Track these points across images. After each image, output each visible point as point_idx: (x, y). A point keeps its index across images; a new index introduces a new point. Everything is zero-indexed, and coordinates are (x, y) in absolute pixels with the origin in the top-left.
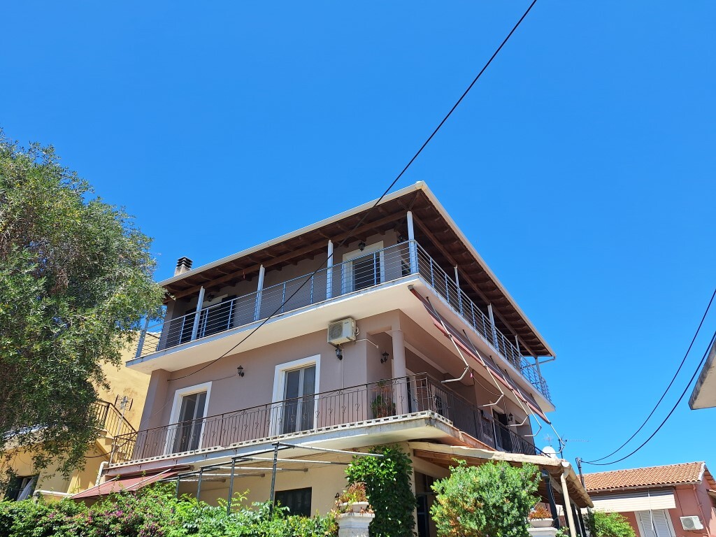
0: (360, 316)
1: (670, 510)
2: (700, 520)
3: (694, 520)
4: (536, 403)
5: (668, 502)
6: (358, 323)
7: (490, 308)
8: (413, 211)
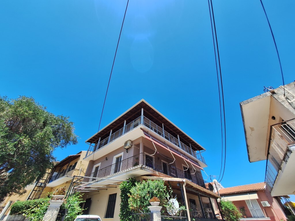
0: (133, 140)
1: (257, 199)
2: (269, 203)
3: (266, 203)
4: (199, 164)
5: (255, 196)
6: (132, 142)
7: (178, 136)
8: (143, 108)
